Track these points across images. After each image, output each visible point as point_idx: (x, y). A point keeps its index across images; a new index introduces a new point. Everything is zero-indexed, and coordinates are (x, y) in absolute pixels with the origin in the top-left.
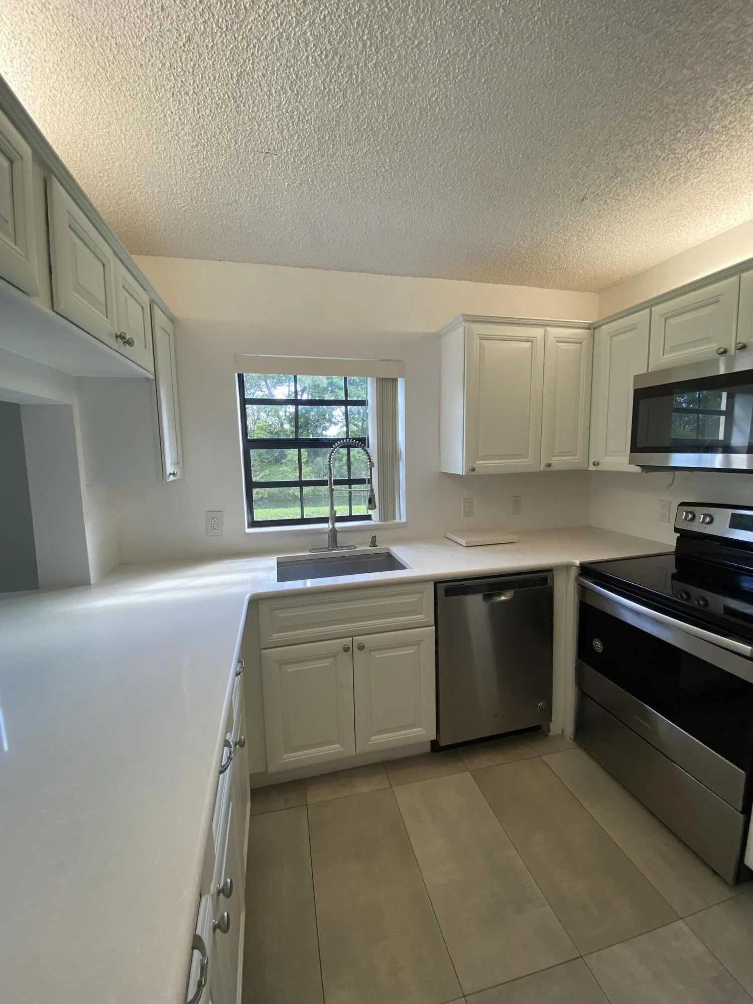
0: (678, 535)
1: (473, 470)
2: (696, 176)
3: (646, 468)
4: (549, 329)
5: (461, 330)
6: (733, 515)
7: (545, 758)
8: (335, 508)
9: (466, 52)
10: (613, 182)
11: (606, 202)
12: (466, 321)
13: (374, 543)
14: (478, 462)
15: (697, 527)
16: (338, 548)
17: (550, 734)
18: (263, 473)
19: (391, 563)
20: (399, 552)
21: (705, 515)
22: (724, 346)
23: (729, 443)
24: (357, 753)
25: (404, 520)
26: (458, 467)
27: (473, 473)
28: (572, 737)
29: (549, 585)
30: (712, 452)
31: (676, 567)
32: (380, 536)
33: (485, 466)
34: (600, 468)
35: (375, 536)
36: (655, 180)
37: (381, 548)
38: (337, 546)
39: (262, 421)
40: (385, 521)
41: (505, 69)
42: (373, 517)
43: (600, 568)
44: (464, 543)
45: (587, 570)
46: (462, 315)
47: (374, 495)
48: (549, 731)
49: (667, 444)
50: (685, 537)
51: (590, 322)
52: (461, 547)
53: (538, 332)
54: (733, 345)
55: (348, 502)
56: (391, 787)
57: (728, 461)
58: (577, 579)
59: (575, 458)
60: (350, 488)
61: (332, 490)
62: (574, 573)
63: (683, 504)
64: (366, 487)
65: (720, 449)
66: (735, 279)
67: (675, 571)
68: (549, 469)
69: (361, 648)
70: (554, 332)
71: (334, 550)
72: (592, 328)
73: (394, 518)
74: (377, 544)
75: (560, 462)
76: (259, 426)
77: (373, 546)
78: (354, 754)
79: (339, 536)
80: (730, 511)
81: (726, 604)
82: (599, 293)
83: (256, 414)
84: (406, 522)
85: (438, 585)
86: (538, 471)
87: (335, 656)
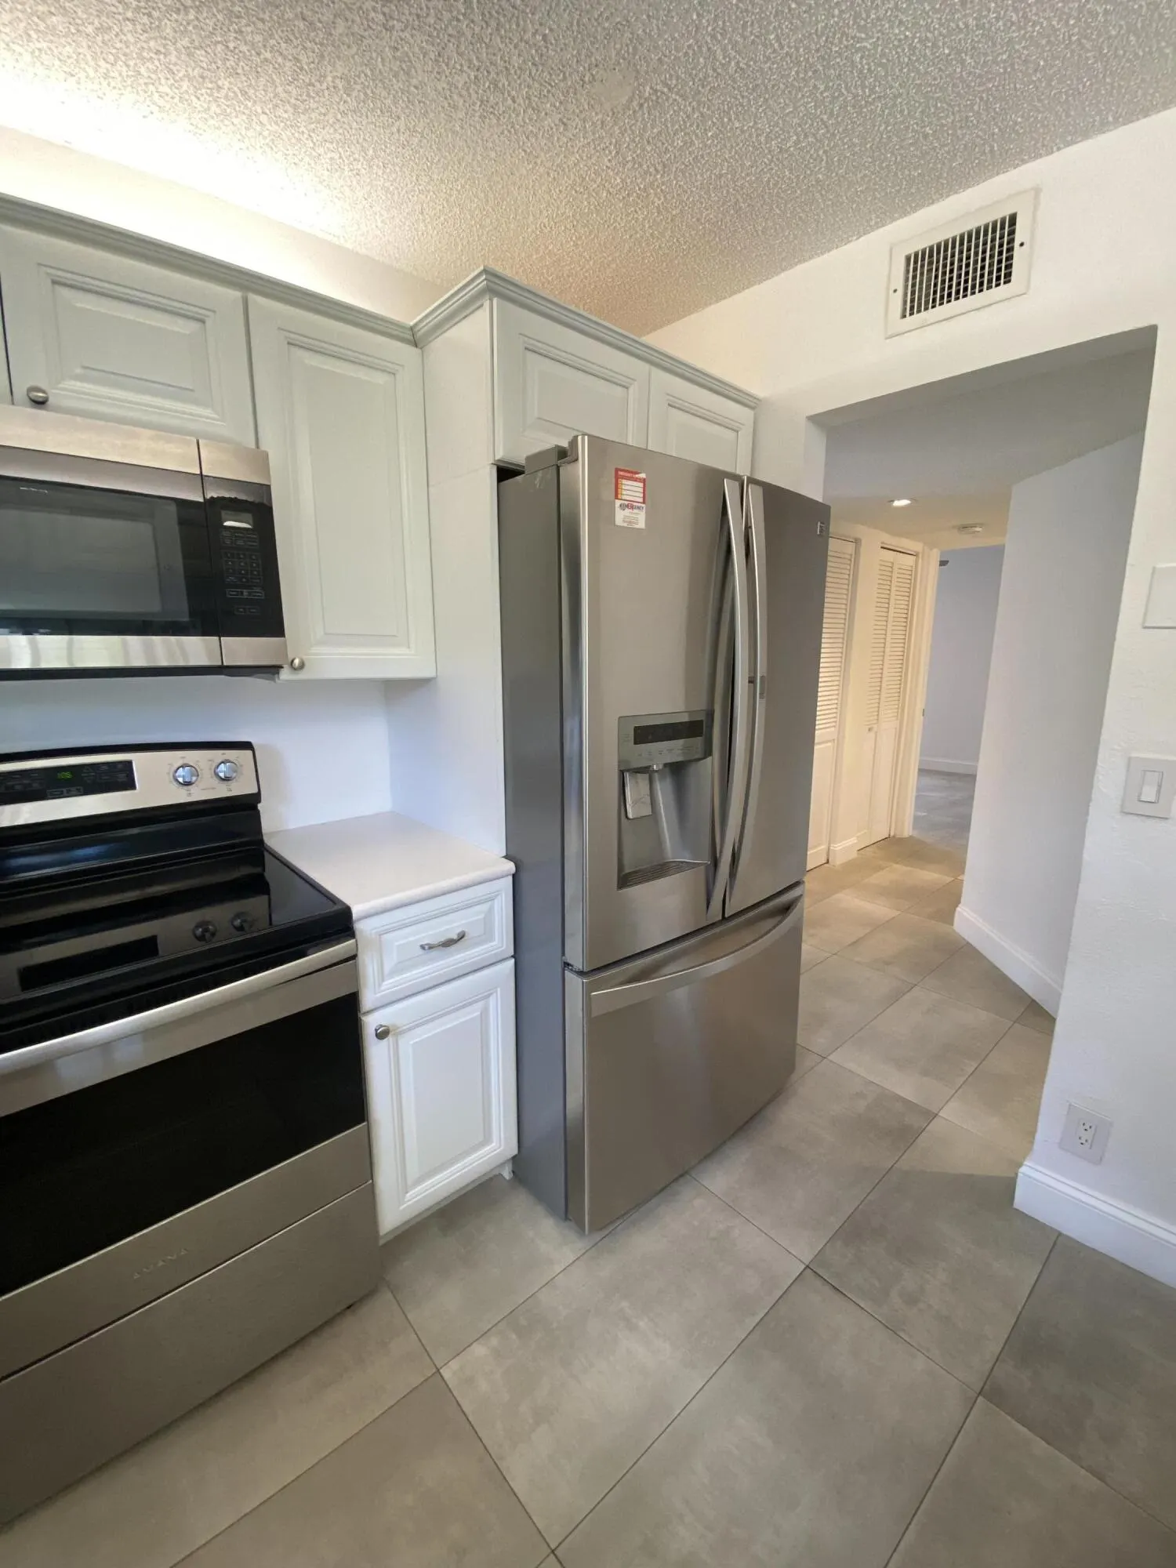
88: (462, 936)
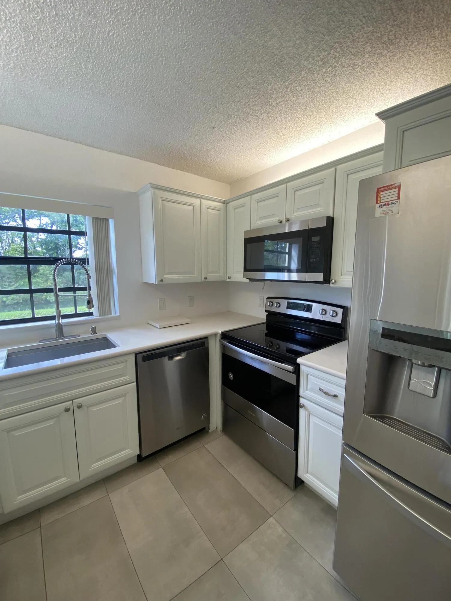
0: (267, 313)
1: (162, 281)
2: (267, 128)
3: (251, 280)
4: (203, 201)
5: (150, 193)
6: (288, 302)
7: (206, 446)
8: (60, 309)
9: (129, 9)
10: (228, 122)
11: (226, 132)
12: (152, 187)
13: (94, 331)
14: (165, 276)
15: (274, 309)
16: (64, 338)
17: (210, 431)
18: (18, 284)
19: (107, 343)
20: (112, 337)
21: (277, 303)
22: (281, 219)
23: (290, 268)
24: (81, 479)
25: (118, 314)
26: (153, 279)
27: (161, 283)
28: (221, 430)
29: (206, 346)
30: (282, 272)
31: (267, 329)
32: (98, 327)
33: (169, 278)
34: (232, 280)
35: (95, 327)
36: (248, 126)
37: (100, 334)
38: (63, 336)
39: (17, 244)
40: (103, 316)
41: (156, 30)
42: (94, 314)
43: (231, 334)
44: (158, 326)
45: (225, 336)
46: (149, 183)
47: (92, 298)
48: (209, 430)
49: (262, 267)
50: (270, 314)
51: (224, 199)
52: (156, 329)
53: (197, 201)
54: (285, 219)
55: (73, 304)
56: (108, 494)
57: (289, 276)
58: (220, 341)
59: (219, 274)
60: (74, 293)
61: (57, 296)
62: (219, 337)
63: (268, 298)
64: (86, 293)
65: (286, 271)
66: (284, 186)
67: (266, 332)
68: (206, 280)
69: (80, 407)
70: (205, 202)
71: (61, 339)
72: (225, 203)
73: (110, 313)
74: (96, 332)
75: (212, 277)
76: (13, 248)
77: (94, 334)
78: (78, 481)
79: (65, 329)
80: (287, 301)
81: (287, 346)
82: (230, 184)
83: (10, 239)
84: (119, 316)
85: (138, 355)
86: (201, 281)
87: (58, 416)
88: (336, 396)
